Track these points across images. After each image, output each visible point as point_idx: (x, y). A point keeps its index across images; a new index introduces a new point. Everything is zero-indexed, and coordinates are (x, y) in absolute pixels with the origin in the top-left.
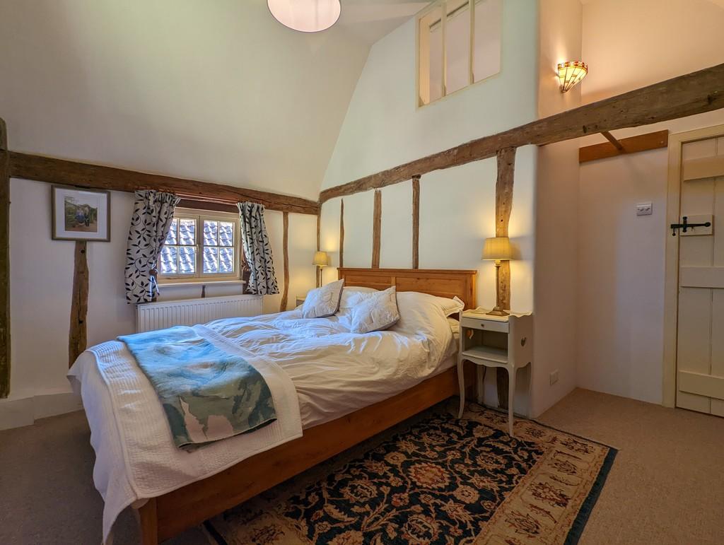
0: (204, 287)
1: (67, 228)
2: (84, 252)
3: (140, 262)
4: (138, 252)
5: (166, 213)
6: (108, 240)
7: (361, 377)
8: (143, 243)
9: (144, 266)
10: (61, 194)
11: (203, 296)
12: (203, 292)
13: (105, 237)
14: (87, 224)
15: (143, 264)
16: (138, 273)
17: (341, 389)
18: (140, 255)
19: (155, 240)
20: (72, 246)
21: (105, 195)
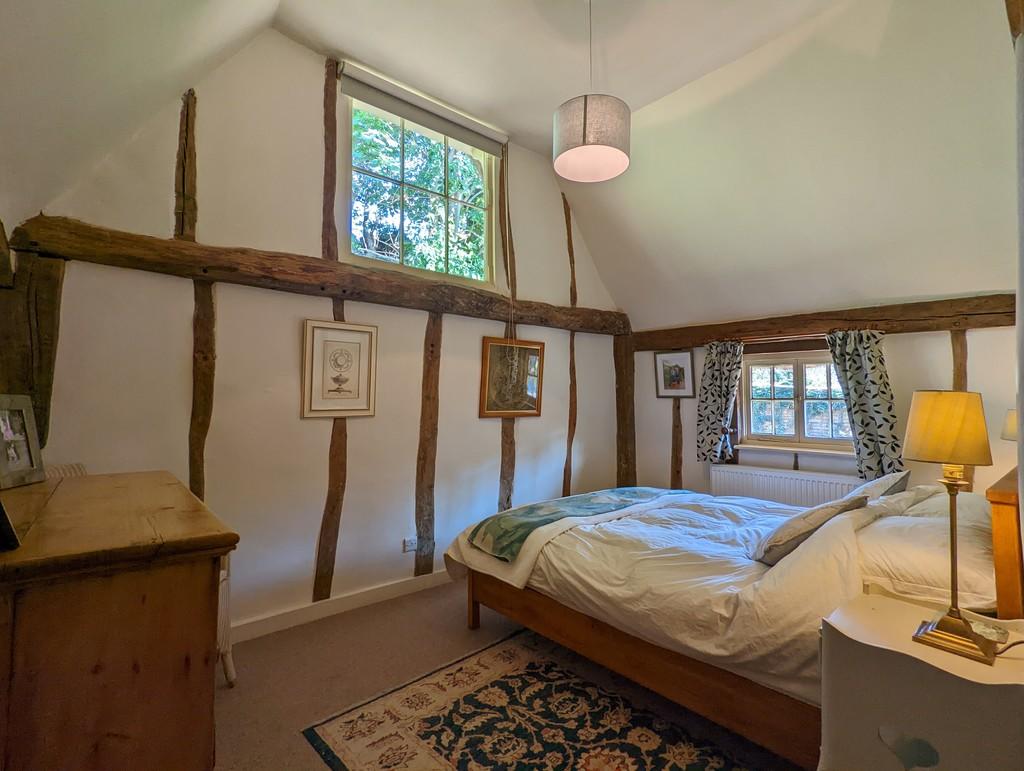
0: (796, 456)
1: (666, 388)
2: (679, 408)
3: (708, 419)
4: (706, 408)
5: (728, 365)
6: (694, 397)
7: (592, 576)
8: (710, 398)
9: (713, 423)
10: (661, 357)
11: (796, 467)
12: (796, 462)
13: (691, 394)
14: (678, 383)
15: (711, 421)
16: (710, 431)
17: (563, 573)
18: (708, 412)
19: (719, 396)
20: (670, 402)
21: (689, 354)
